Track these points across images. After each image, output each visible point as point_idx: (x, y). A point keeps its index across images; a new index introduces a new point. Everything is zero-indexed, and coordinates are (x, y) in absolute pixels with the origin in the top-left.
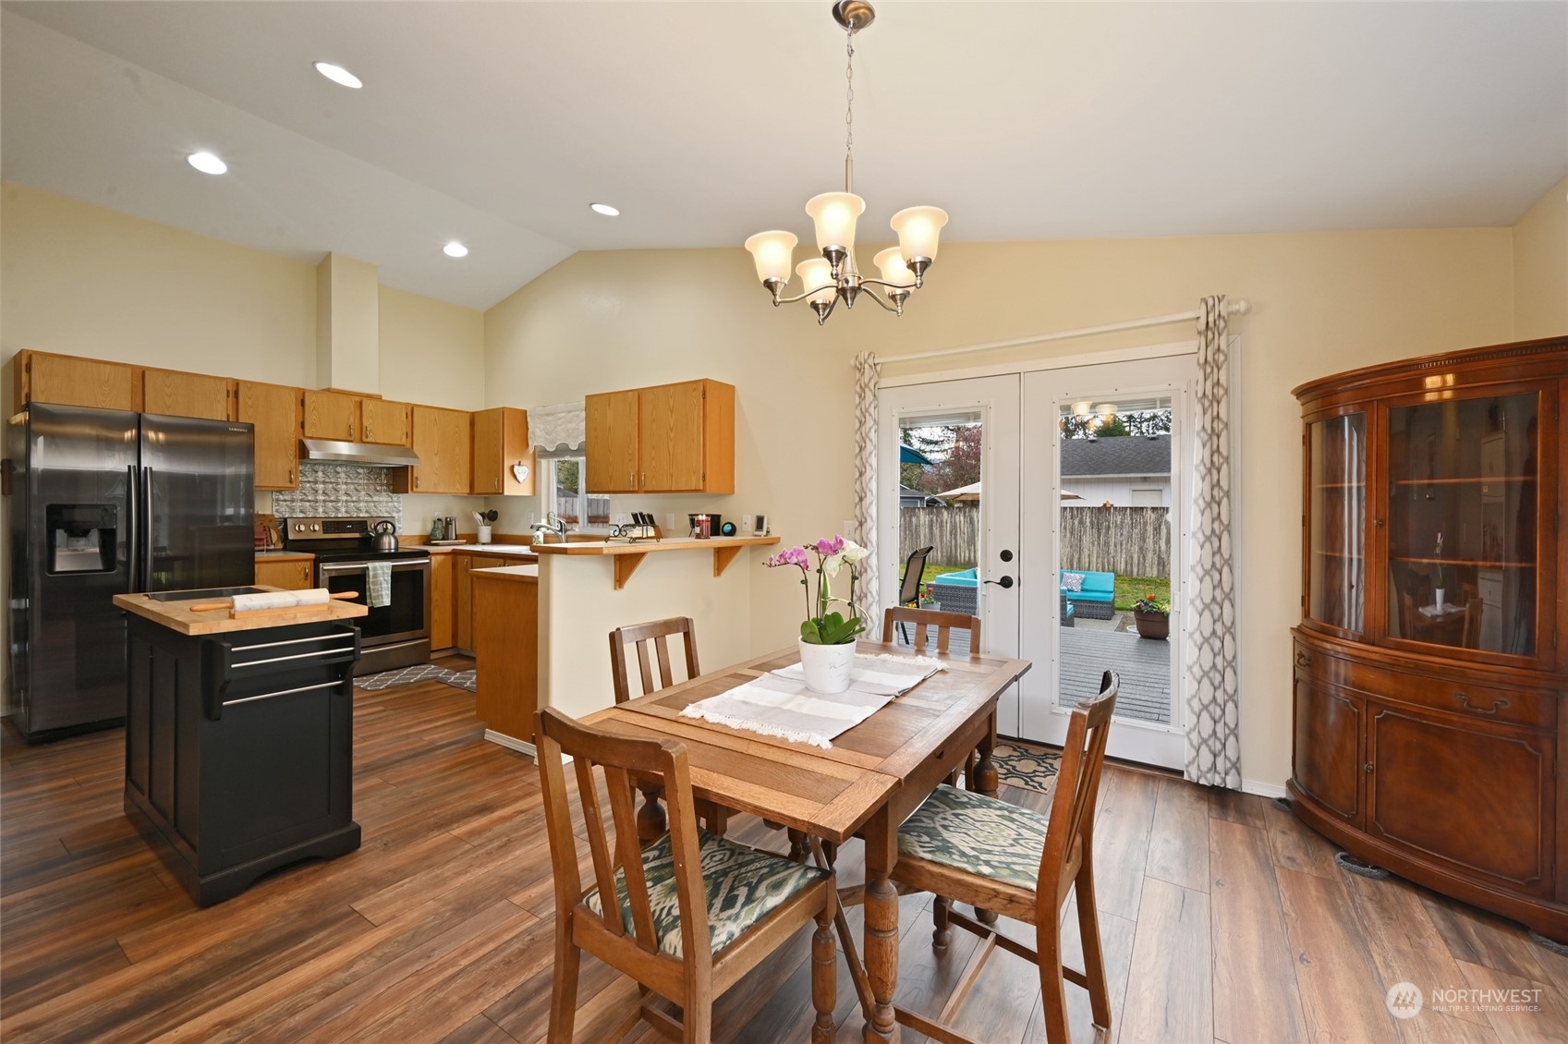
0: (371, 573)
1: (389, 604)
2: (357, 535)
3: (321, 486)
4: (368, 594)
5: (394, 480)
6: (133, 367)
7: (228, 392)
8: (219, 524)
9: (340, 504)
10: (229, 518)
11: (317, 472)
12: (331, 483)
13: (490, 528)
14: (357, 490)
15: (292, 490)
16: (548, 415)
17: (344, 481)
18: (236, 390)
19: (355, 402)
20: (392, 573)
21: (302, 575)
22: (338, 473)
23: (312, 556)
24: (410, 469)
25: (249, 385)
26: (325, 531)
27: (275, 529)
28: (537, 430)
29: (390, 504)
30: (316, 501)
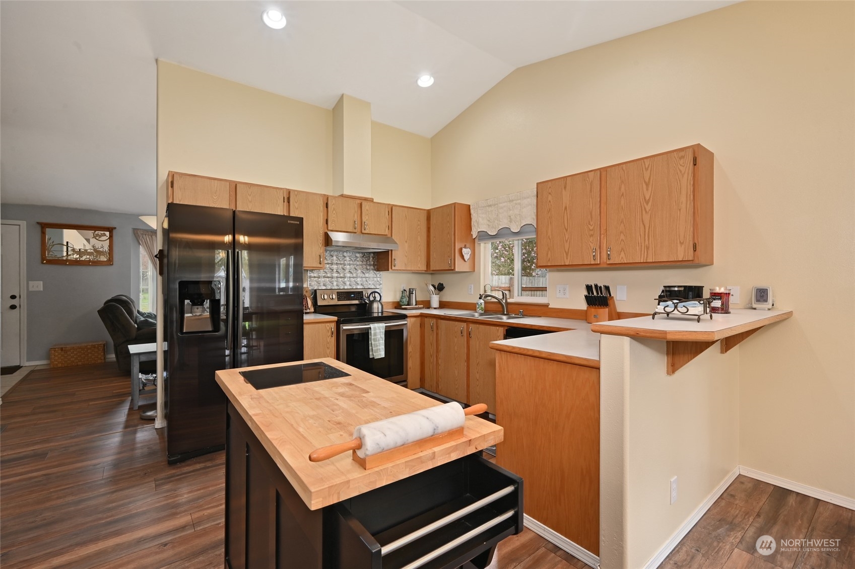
0: (372, 332)
1: (384, 356)
2: (356, 302)
3: (335, 267)
4: (370, 348)
5: (377, 262)
6: (230, 182)
7: (284, 198)
8: (277, 293)
9: (346, 280)
10: (281, 290)
11: (333, 256)
12: (341, 264)
13: (438, 296)
14: (356, 269)
15: (319, 269)
16: (490, 206)
17: (349, 262)
18: (288, 197)
19: (358, 203)
20: (385, 331)
21: (330, 333)
22: (345, 257)
23: (335, 318)
24: (390, 252)
25: (296, 193)
26: (339, 299)
27: (309, 297)
28: (480, 219)
29: (375, 279)
30: (332, 277)
